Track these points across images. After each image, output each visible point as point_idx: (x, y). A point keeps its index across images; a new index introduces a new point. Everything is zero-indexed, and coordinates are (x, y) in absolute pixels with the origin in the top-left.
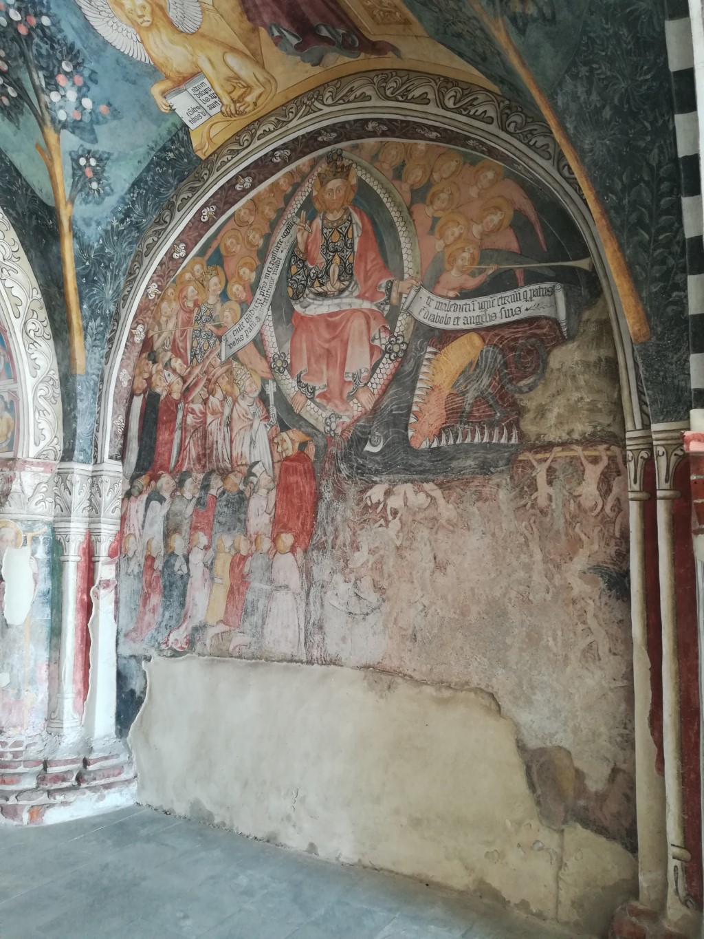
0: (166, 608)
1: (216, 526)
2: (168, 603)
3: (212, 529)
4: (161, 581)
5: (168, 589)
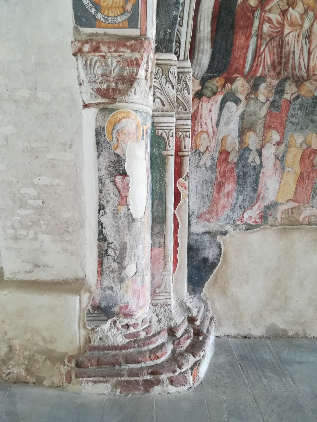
0: (239, 193)
1: (289, 126)
2: (241, 189)
3: (284, 128)
4: (235, 171)
5: (242, 177)
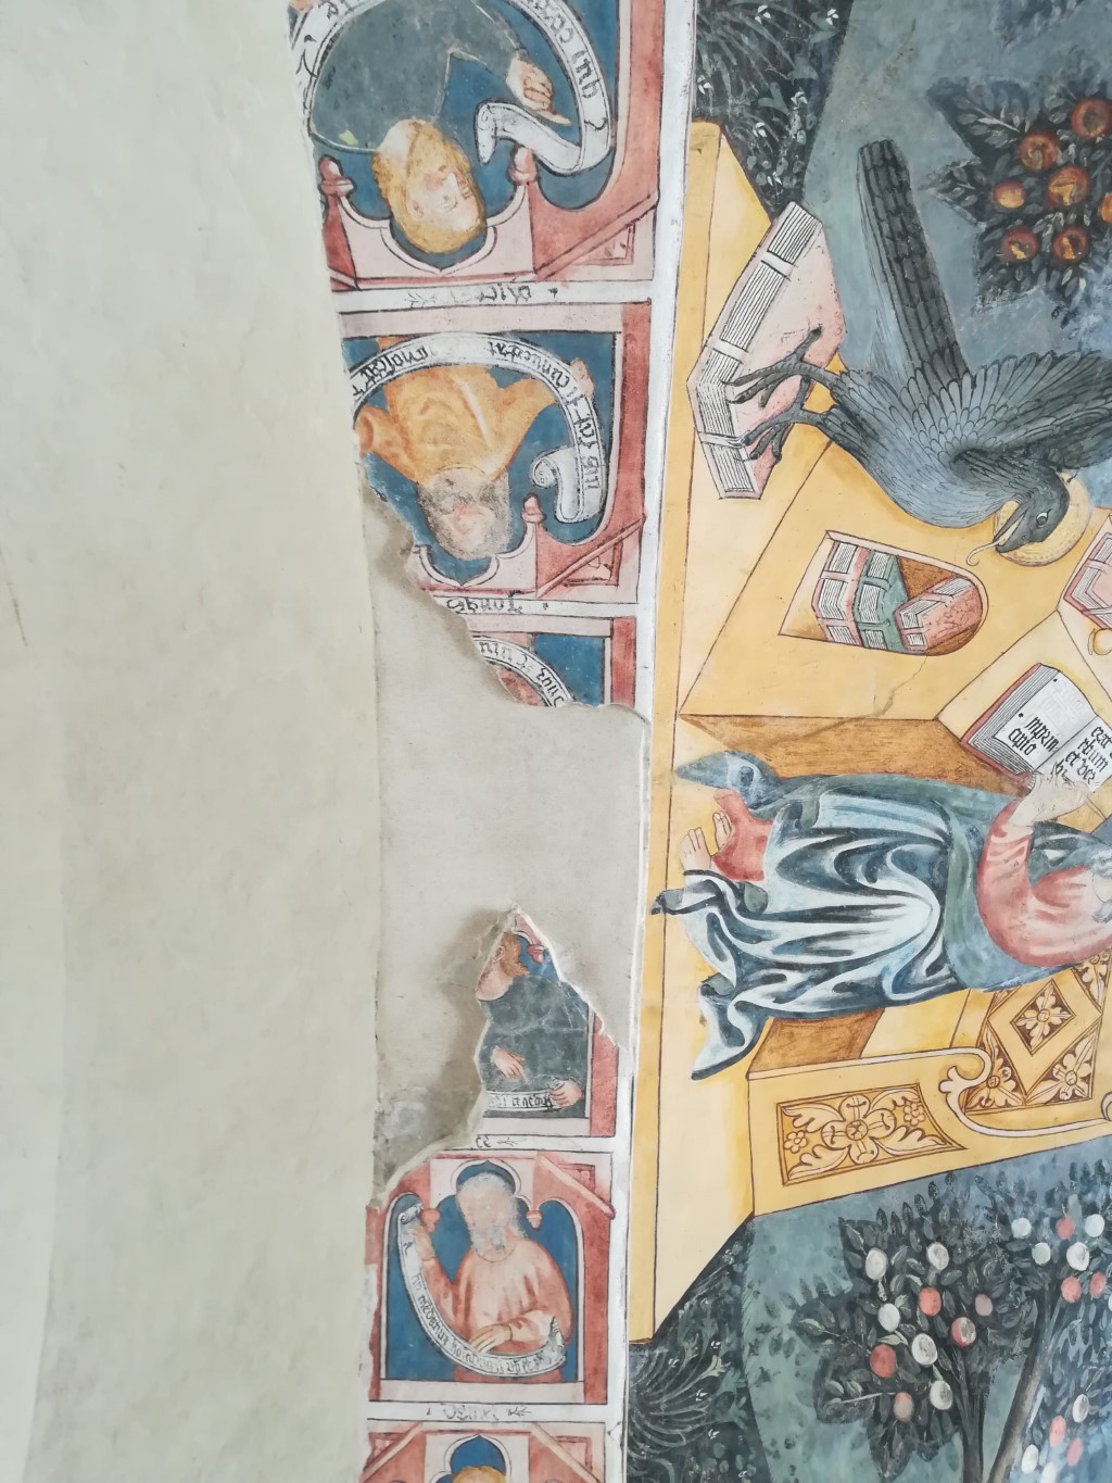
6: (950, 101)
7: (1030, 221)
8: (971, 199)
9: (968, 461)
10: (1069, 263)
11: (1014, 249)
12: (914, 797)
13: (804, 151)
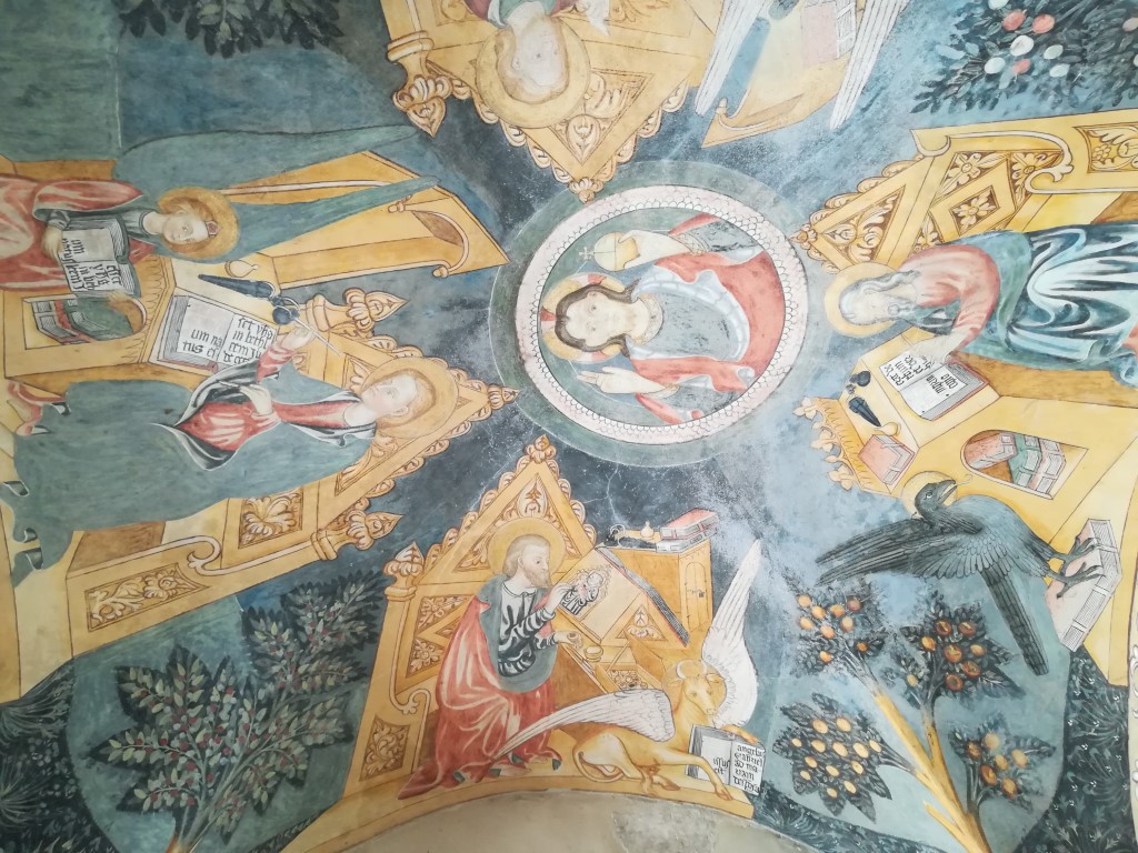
6: (1016, 691)
7: (965, 638)
8: (995, 649)
9: (974, 529)
10: (942, 619)
11: (969, 627)
12: (1026, 355)
13: (1072, 672)
